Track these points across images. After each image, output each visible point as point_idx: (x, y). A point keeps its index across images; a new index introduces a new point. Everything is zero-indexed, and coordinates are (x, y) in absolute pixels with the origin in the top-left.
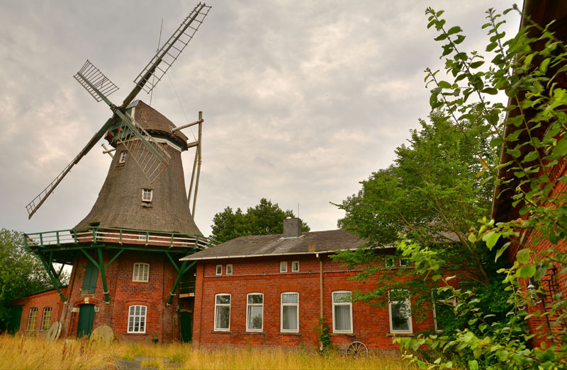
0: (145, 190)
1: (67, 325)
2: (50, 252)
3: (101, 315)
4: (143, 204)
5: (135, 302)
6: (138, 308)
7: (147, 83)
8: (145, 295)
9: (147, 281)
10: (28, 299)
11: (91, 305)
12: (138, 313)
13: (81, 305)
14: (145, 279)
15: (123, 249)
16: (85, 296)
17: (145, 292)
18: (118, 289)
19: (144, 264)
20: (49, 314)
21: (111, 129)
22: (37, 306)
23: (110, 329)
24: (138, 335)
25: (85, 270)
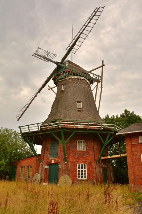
0: (78, 102)
1: (43, 175)
2: (33, 136)
3: (63, 169)
4: (78, 109)
5: (80, 162)
6: (82, 165)
7: (73, 49)
8: (85, 158)
9: (85, 150)
10: (19, 162)
11: (56, 164)
12: (82, 168)
13: (50, 164)
14: (84, 149)
15: (75, 131)
16: (52, 159)
17: (85, 156)
18: (70, 155)
19: (83, 141)
20: (30, 169)
21: (55, 75)
22: (24, 165)
23: (69, 177)
24: (83, 180)
25: (50, 145)
